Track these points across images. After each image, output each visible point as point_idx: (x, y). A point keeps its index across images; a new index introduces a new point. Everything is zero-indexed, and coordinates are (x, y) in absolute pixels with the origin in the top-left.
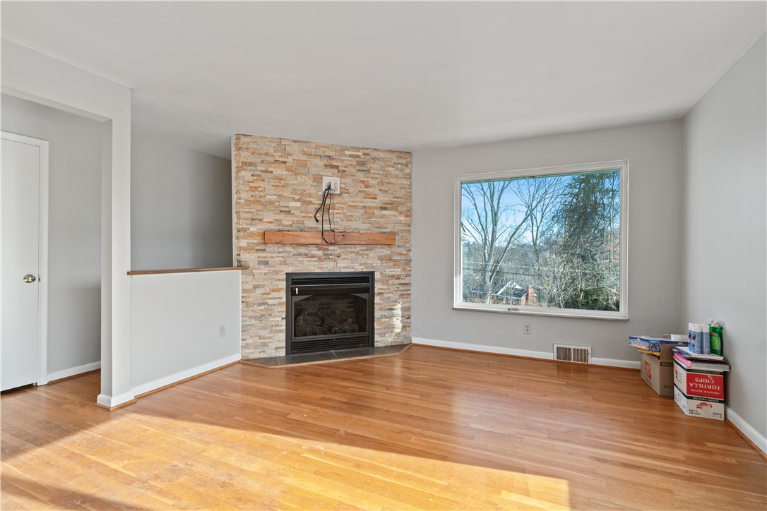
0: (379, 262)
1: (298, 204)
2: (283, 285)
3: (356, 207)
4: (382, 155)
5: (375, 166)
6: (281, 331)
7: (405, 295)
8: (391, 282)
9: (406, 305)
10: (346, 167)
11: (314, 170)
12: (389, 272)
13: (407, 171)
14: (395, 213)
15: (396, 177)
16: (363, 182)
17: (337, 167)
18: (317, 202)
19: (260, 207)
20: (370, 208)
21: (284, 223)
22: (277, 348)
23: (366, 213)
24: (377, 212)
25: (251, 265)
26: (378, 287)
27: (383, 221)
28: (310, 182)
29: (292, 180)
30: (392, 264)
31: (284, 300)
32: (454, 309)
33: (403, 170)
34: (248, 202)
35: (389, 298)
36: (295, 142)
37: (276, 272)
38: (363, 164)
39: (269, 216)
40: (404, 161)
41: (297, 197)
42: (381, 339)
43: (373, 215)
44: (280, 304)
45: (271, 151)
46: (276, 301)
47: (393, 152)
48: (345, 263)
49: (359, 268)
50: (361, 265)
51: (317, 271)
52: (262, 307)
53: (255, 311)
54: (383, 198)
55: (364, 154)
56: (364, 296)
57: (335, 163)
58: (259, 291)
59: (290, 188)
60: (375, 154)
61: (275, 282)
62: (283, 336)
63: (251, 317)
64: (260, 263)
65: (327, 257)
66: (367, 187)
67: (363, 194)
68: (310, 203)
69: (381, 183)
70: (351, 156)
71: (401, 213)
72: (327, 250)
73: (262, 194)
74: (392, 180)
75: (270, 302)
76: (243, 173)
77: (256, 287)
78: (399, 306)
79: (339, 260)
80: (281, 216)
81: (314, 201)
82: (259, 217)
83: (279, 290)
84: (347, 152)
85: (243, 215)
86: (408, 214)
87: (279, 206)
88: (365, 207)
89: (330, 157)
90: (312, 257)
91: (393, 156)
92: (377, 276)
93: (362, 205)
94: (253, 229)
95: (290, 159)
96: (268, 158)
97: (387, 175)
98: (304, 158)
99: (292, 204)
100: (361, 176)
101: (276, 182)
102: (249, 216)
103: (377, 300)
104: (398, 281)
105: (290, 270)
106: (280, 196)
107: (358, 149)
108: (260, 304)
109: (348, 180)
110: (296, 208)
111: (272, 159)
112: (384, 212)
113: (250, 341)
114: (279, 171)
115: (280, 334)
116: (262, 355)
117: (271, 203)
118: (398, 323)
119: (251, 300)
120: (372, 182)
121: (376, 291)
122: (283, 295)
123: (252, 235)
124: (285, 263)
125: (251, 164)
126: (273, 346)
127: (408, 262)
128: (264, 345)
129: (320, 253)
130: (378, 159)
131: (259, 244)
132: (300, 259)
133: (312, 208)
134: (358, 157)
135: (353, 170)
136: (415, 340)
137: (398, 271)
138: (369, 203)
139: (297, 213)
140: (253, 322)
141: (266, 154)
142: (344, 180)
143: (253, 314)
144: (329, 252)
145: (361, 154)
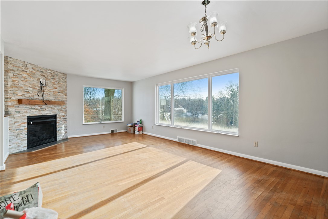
0: (58, 111)
1: (31, 89)
2: (26, 121)
3: (51, 91)
4: (59, 74)
5: (56, 77)
6: (25, 140)
7: (65, 122)
8: (61, 118)
9: (66, 125)
10: (48, 76)
11: (37, 76)
12: (61, 114)
13: (65, 80)
14: (62, 94)
15: (63, 82)
16: (53, 82)
17: (45, 76)
18: (38, 88)
19: (17, 89)
20: (55, 92)
21: (26, 96)
22: (24, 147)
23: (54, 94)
24: (57, 94)
25: (13, 113)
26: (58, 120)
27: (59, 97)
28: (36, 80)
29: (29, 79)
30: (62, 112)
31: (27, 127)
32: (83, 124)
33: (64, 80)
34: (12, 87)
35: (61, 123)
36: (30, 64)
37: (23, 116)
38: (53, 76)
39: (20, 93)
40: (64, 77)
41: (31, 86)
42: (59, 138)
43: (56, 95)
44: (25, 129)
45: (21, 66)
46: (23, 128)
47: (62, 73)
48: (48, 111)
49: (52, 114)
50: (53, 112)
51: (38, 115)
52: (18, 131)
53: (15, 133)
54: (59, 89)
55: (53, 73)
56: (53, 123)
57: (44, 75)
58: (16, 124)
59: (28, 82)
60: (57, 73)
61: (23, 120)
62: (26, 142)
63: (13, 136)
64: (16, 112)
65: (42, 110)
66: (54, 84)
67: (53, 87)
68: (36, 89)
69: (58, 84)
70: (49, 73)
71: (64, 94)
72: (42, 107)
73: (17, 83)
74: (62, 83)
75: (21, 128)
76: (9, 74)
77: (15, 123)
78: (63, 126)
79: (46, 111)
80: (25, 93)
81: (37, 88)
82: (16, 93)
83: (24, 123)
84: (48, 71)
85: (9, 92)
86: (66, 95)
87: (24, 89)
88: (54, 92)
89: (42, 72)
90: (37, 109)
91: (62, 75)
92: (57, 116)
93: (53, 91)
94: (13, 98)
95: (28, 71)
96: (19, 69)
97: (60, 81)
98: (33, 71)
99: (29, 89)
100: (52, 80)
101: (23, 79)
102: (12, 92)
103: (57, 125)
104: (64, 118)
105: (29, 115)
106: (24, 85)
107: (51, 71)
108: (17, 130)
109: (48, 81)
110: (31, 90)
111: (21, 70)
112: (59, 94)
113: (12, 146)
114: (24, 75)
115: (25, 141)
116: (18, 151)
117: (21, 87)
118: (63, 132)
119: (13, 128)
120: (56, 83)
121: (57, 121)
122: (26, 125)
123: (13, 100)
124: (27, 112)
125: (13, 70)
126: (22, 146)
127: (66, 111)
128: (19, 146)
129: (39, 108)
130: (57, 75)
131: (16, 104)
132: (32, 110)
133: (36, 90)
134: (52, 73)
135: (49, 78)
136: (69, 137)
137: (63, 114)
138: (55, 90)
139: (31, 92)
140: (14, 137)
141: (19, 67)
142: (47, 81)
143: (14, 134)
144: (42, 108)
145: (52, 72)
